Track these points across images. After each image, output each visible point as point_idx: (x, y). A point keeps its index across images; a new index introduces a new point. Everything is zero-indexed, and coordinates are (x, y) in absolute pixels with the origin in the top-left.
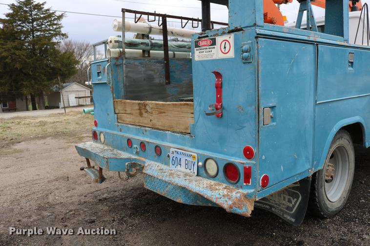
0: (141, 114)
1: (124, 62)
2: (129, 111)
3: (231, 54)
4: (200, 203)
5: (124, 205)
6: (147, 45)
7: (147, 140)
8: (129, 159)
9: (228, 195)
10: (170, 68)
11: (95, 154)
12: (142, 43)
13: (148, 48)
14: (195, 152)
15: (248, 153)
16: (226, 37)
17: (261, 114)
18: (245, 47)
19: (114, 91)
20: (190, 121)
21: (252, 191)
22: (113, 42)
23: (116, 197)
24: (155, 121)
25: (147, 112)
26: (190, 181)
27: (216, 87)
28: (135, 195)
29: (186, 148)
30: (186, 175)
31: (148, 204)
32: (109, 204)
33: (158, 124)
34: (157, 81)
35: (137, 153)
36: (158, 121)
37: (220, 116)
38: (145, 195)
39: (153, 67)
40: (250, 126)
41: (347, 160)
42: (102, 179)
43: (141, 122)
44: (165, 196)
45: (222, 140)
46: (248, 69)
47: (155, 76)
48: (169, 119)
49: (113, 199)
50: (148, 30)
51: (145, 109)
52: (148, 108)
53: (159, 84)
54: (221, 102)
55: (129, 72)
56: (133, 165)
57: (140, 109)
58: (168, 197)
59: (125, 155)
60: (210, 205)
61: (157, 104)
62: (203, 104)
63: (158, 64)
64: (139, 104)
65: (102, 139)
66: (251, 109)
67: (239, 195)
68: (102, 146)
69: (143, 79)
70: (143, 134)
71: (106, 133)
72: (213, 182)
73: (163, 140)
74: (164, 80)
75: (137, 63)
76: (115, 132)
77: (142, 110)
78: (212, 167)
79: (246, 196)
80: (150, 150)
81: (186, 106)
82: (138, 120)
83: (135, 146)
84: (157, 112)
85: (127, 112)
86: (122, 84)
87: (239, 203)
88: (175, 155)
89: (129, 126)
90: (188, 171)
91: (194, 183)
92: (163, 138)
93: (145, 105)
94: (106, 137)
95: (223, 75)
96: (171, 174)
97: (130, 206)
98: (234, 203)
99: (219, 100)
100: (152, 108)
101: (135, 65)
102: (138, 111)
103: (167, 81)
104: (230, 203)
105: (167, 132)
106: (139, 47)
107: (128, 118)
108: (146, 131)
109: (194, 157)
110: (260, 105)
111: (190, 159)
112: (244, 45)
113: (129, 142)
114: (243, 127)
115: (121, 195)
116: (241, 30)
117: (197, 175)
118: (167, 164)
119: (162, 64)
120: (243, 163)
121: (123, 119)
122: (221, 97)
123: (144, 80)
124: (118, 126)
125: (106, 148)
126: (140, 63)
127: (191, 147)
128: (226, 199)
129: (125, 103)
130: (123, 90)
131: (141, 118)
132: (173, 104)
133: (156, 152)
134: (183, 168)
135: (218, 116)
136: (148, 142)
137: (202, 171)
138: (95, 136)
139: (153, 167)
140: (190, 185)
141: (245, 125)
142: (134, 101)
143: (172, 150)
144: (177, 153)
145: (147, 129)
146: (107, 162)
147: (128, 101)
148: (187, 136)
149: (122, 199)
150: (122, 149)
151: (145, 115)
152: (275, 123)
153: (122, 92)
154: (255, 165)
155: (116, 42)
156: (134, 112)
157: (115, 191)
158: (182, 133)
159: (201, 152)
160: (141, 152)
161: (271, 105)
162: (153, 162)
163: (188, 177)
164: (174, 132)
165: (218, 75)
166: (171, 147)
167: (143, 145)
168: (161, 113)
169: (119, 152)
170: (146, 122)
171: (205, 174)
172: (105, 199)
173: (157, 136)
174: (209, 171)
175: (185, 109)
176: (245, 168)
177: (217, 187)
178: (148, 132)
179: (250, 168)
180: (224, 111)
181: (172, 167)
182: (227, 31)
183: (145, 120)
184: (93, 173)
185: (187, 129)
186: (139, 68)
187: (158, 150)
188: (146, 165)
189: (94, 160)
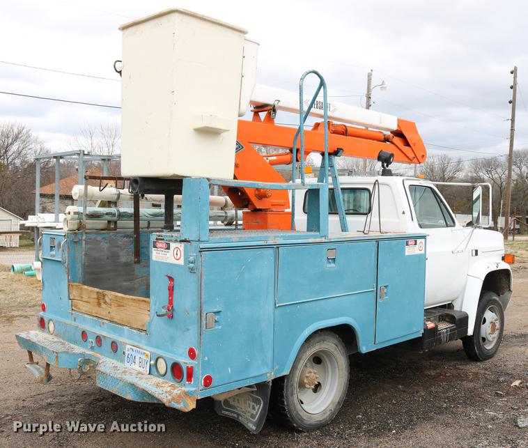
0: (99, 304)
1: (84, 238)
2: (85, 298)
3: (181, 262)
4: (147, 400)
5: (74, 412)
6: (114, 215)
7: (104, 334)
8: (82, 354)
9: (170, 392)
10: (141, 243)
11: (42, 347)
12: (107, 214)
13: (115, 218)
14: (149, 350)
15: (192, 354)
16: (178, 245)
17: (203, 319)
18: (191, 259)
19: (70, 272)
20: (146, 319)
21: (194, 389)
22: (72, 213)
23: (64, 403)
24: (113, 314)
25: (105, 302)
26: (141, 378)
27: (169, 290)
28: (89, 400)
29: (141, 346)
30: (139, 373)
31: (103, 411)
32: (55, 410)
33: (117, 318)
34: (123, 259)
35: (92, 348)
36: (116, 314)
37: (171, 317)
38: (101, 401)
39: (119, 243)
40: (194, 329)
41: (336, 366)
42: (49, 378)
43: (99, 313)
44: (117, 393)
45: (172, 340)
46: (193, 278)
47: (121, 254)
48: (128, 313)
49: (60, 405)
50: (116, 197)
51: (103, 299)
52: (107, 299)
53: (125, 263)
54: (172, 304)
55: (89, 249)
56: (87, 361)
57: (98, 299)
58: (119, 395)
59: (78, 349)
60: (156, 402)
61: (116, 296)
62: (158, 304)
63: (125, 239)
64: (98, 293)
65: (51, 329)
66: (195, 314)
67: (179, 392)
68: (50, 337)
69: (106, 257)
70: (100, 326)
71: (57, 321)
72: (161, 380)
73: (120, 335)
74: (133, 258)
75: (99, 238)
76: (68, 322)
77: (100, 300)
78: (162, 366)
79: (187, 394)
80: (106, 345)
81: (143, 303)
82: (95, 310)
83: (90, 340)
84: (116, 305)
85: (83, 300)
86: (80, 265)
87: (178, 399)
88: (131, 352)
89: (86, 316)
90: (141, 370)
91: (144, 380)
92: (121, 333)
93: (104, 296)
94: (56, 327)
95: (175, 279)
96: (125, 372)
97: (81, 413)
98: (173, 399)
99: (171, 302)
100: (111, 300)
101: (97, 241)
102: (96, 301)
103: (136, 260)
104: (170, 398)
105: (125, 327)
106: (103, 218)
107: (84, 307)
108: (103, 323)
109: (147, 356)
110: (203, 311)
111: (144, 357)
112: (191, 256)
113: (84, 335)
114: (188, 330)
115: (70, 400)
116: (189, 242)
117: (149, 374)
118: (123, 361)
119: (131, 239)
120: (186, 363)
121: (79, 307)
122: (172, 299)
123: (108, 258)
124: (72, 314)
125: (56, 340)
126: (103, 238)
127: (147, 345)
128: (168, 395)
129: (81, 289)
130: (80, 271)
131: (99, 309)
132: (132, 299)
133: (112, 349)
134: (136, 367)
135: (169, 317)
136: (105, 337)
137: (154, 369)
138: (42, 323)
139: (107, 364)
140: (139, 383)
141: (190, 328)
142: (93, 289)
143: (128, 347)
144: (133, 350)
145: (105, 321)
146: (57, 357)
147: (86, 287)
148: (143, 333)
149: (71, 405)
150: (75, 342)
151: (103, 306)
152: (220, 327)
153: (80, 273)
154: (198, 365)
155: (75, 213)
156: (91, 300)
157: (63, 396)
158: (139, 330)
159: (154, 350)
160: (96, 347)
161: (215, 310)
162: (108, 359)
163: (140, 375)
164: (132, 328)
165: (171, 279)
166: (126, 344)
167: (99, 340)
168: (119, 306)
169: (72, 345)
170: (104, 313)
171: (156, 373)
172: (50, 404)
173: (114, 331)
174: (159, 370)
175: (143, 305)
176: (187, 367)
177: (163, 385)
178: (105, 325)
179: (192, 367)
180: (174, 313)
181: (127, 365)
182: (179, 240)
183: (103, 312)
184: (38, 370)
185: (143, 326)
186: (102, 243)
187: (114, 346)
188: (100, 362)
189: (40, 354)
